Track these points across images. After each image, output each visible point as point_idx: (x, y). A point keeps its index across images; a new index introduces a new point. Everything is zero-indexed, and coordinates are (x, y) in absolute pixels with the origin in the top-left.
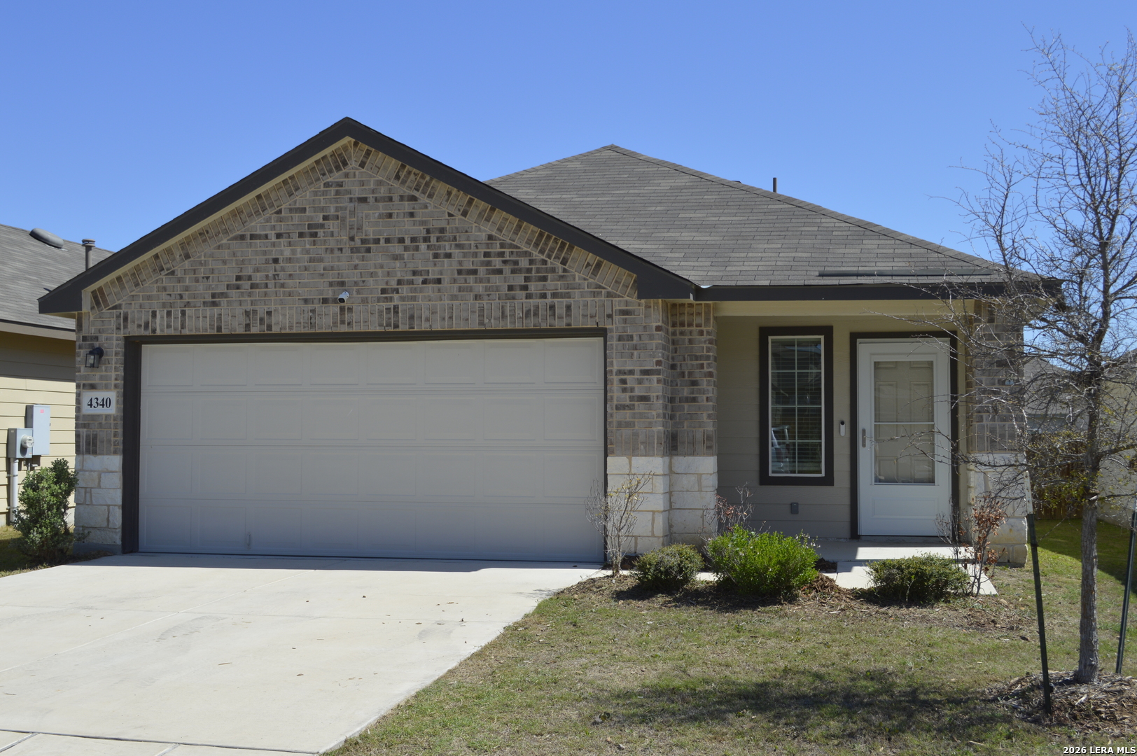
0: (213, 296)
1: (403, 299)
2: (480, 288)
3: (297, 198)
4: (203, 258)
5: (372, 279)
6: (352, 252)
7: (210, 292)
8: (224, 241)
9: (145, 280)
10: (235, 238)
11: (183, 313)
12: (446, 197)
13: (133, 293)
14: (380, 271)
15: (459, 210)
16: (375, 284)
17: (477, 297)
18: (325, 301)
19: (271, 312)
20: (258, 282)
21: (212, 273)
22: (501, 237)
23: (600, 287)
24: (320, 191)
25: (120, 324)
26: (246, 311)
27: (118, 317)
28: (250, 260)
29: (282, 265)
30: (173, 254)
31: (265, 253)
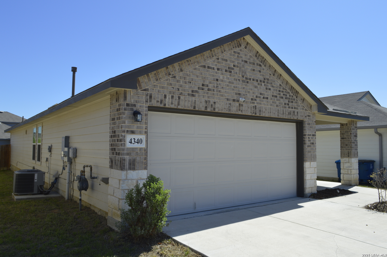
0: (193, 91)
1: (257, 103)
2: (278, 102)
3: (224, 55)
4: (188, 73)
5: (249, 94)
6: (243, 82)
7: (191, 89)
8: (197, 67)
9: (161, 78)
10: (202, 66)
11: (179, 98)
12: (269, 67)
13: (154, 84)
14: (251, 91)
15: (272, 73)
16: (250, 96)
17: (277, 106)
18: (234, 100)
19: (215, 102)
20: (210, 88)
21: (192, 81)
22: (283, 86)
23: (304, 107)
24: (232, 54)
25: (148, 99)
26: (206, 101)
27: (147, 95)
28: (208, 77)
29: (219, 82)
30: (175, 68)
31: (213, 76)
